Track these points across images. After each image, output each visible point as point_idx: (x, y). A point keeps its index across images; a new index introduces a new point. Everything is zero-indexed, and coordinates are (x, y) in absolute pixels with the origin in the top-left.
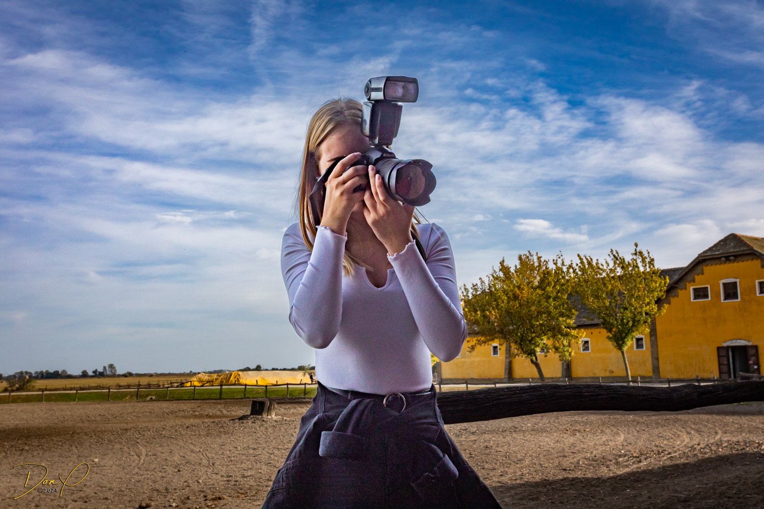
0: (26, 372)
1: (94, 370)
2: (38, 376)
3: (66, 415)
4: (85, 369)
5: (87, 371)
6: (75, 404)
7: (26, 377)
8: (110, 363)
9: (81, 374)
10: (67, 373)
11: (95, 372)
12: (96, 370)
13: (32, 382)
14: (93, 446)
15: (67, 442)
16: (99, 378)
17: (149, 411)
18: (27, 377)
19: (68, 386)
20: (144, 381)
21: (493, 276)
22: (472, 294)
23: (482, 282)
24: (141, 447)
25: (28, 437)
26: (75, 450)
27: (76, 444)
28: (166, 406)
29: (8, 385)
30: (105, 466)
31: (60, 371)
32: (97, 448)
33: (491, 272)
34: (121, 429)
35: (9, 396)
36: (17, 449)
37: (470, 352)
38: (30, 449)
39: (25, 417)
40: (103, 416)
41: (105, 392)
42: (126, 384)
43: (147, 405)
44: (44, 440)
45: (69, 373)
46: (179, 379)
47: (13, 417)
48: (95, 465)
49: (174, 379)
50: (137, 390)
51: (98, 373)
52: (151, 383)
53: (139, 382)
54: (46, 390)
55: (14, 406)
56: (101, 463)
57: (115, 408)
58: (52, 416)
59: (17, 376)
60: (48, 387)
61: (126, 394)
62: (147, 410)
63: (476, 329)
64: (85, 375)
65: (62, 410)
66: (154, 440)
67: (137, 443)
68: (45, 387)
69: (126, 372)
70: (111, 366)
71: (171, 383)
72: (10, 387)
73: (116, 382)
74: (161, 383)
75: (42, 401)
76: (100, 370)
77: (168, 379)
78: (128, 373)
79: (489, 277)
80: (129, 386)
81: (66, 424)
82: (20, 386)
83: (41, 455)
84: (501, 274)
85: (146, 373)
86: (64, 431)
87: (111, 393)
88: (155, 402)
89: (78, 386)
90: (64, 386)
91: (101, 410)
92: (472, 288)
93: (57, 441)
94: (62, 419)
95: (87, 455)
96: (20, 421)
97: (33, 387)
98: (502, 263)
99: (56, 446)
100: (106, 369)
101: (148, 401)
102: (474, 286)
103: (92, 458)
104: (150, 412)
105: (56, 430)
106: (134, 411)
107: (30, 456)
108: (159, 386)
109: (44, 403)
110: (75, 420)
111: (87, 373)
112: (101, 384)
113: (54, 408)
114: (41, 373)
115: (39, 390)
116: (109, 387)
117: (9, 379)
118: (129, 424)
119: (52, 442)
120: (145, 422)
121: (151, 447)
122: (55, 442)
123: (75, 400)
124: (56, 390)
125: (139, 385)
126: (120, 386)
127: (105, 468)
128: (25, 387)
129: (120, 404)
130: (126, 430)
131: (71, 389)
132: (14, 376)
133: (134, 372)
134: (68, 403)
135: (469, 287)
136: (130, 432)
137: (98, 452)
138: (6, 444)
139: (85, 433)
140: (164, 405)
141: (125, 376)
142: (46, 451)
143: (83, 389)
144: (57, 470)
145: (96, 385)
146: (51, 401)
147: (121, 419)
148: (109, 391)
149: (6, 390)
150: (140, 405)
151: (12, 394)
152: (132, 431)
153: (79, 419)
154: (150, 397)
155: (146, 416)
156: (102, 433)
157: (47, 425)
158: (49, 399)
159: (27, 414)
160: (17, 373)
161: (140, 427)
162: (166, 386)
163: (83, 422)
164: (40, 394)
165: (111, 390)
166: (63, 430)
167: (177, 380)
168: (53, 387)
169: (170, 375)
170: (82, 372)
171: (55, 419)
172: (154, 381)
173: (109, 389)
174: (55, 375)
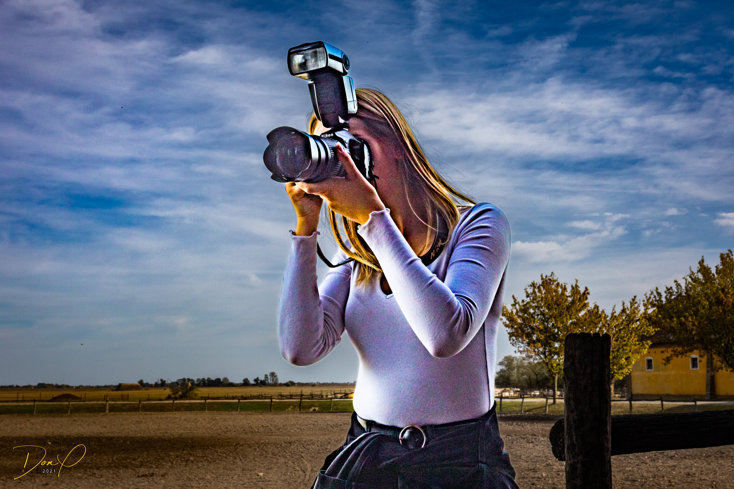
0: (189, 379)
1: (256, 378)
2: (200, 383)
3: (229, 425)
4: (246, 377)
5: (249, 379)
6: (237, 414)
7: (188, 384)
8: (272, 371)
9: (242, 382)
10: (228, 380)
11: (256, 380)
12: (258, 378)
13: (195, 390)
14: (257, 459)
15: (231, 454)
16: (261, 387)
17: (313, 423)
18: (190, 384)
19: (230, 395)
20: (307, 391)
21: (690, 277)
22: (666, 298)
23: (678, 285)
24: (306, 462)
25: (192, 447)
26: (240, 463)
27: (240, 456)
28: (330, 419)
29: (172, 393)
30: (270, 481)
31: (222, 378)
32: (261, 462)
33: (689, 273)
34: (284, 442)
35: (173, 403)
36: (183, 459)
37: (665, 364)
38: (195, 460)
39: (188, 426)
40: (266, 427)
41: (267, 402)
42: (288, 394)
43: (310, 416)
44: (208, 451)
45: (230, 381)
46: (343, 390)
47: (177, 426)
48: (260, 480)
49: (337, 390)
50: (299, 400)
51: (259, 381)
52: (313, 393)
53: (301, 392)
54: (208, 398)
55: (177, 415)
56: (266, 477)
57: (278, 419)
58: (215, 426)
59: (180, 383)
60: (210, 396)
61: (289, 404)
62: (310, 422)
63: (671, 338)
64: (246, 383)
65: (224, 420)
66: (319, 455)
67: (302, 457)
68: (207, 395)
69: (288, 381)
70: (273, 374)
71: (335, 394)
72: (173, 394)
73: (279, 391)
74: (324, 394)
75: (205, 410)
76: (262, 378)
77: (331, 389)
78: (290, 382)
79: (686, 280)
80: (291, 396)
81: (229, 435)
82: (183, 394)
83: (206, 466)
84: (700, 276)
85: (308, 382)
86: (228, 442)
87: (273, 403)
88: (319, 414)
89: (240, 395)
90: (226, 395)
91: (264, 421)
92: (665, 292)
93: (221, 452)
94: (226, 430)
95: (251, 468)
96: (184, 430)
97: (196, 395)
98: (701, 263)
99: (220, 457)
100: (267, 378)
101: (311, 412)
102: (668, 290)
103: (256, 472)
104: (314, 425)
105: (220, 441)
106: (297, 423)
107: (195, 467)
108: (322, 396)
109: (207, 411)
110: (238, 430)
111: (249, 381)
112: (263, 394)
113: (217, 418)
114: (203, 380)
115: (202, 398)
116: (271, 397)
117: (173, 386)
118: (292, 437)
119: (216, 454)
120: (309, 435)
121: (316, 462)
122: (219, 454)
123: (238, 410)
124: (218, 398)
125: (302, 395)
126: (282, 396)
127: (270, 483)
128: (188, 394)
129: (283, 415)
130: (290, 443)
131: (233, 398)
132: (177, 383)
133: (296, 382)
134: (231, 413)
135: (662, 291)
136: (294, 445)
137: (262, 466)
138: (172, 454)
139: (248, 445)
140: (328, 417)
141: (287, 385)
142: (210, 462)
143: (245, 399)
144: (222, 483)
145: (258, 394)
146: (213, 410)
147: (285, 431)
148: (272, 401)
149: (169, 398)
150: (304, 416)
151: (175, 402)
152: (296, 445)
153: (242, 429)
154: (313, 408)
155: (310, 428)
156: (265, 445)
157: (210, 435)
158: (212, 408)
159: (190, 423)
160: (180, 380)
161: (304, 440)
162: (329, 397)
163: (246, 433)
164: (203, 403)
165: (273, 400)
166: (226, 441)
167: (341, 390)
168: (215, 396)
169: (333, 385)
170: (244, 381)
171: (218, 429)
172: (317, 391)
173: (271, 399)
174: (217, 383)
